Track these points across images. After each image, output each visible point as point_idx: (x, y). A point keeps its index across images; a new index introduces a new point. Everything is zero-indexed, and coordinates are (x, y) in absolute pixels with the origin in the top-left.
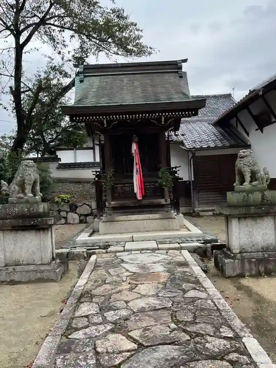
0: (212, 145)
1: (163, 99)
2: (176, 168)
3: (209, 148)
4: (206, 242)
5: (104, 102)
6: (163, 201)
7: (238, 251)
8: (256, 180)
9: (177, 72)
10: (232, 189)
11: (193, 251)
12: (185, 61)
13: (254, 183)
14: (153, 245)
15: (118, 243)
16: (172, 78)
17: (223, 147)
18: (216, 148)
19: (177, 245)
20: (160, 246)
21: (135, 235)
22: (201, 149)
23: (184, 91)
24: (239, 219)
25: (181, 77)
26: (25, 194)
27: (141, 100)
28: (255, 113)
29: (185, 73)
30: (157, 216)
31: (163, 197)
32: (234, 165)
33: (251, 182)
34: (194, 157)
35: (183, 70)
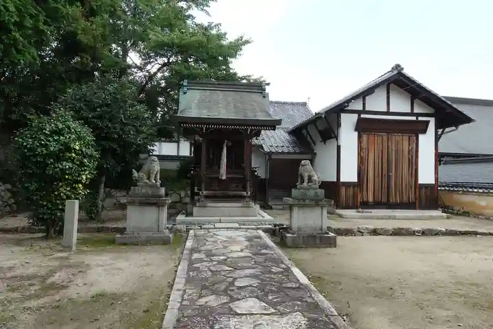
0: (286, 150)
1: (251, 116)
2: (256, 168)
3: (283, 153)
4: (275, 225)
5: (204, 114)
6: (245, 193)
7: (296, 230)
8: (311, 182)
9: (261, 93)
10: (295, 187)
11: (266, 231)
12: (268, 84)
13: (310, 184)
14: (237, 225)
15: (209, 223)
16: (257, 97)
17: (295, 153)
18: (289, 153)
19: (254, 227)
20: (242, 227)
21: (222, 218)
22: (277, 153)
23: (267, 110)
24: (299, 207)
25: (264, 97)
26: (150, 181)
27: (233, 115)
28: (320, 128)
29: (268, 94)
30: (240, 205)
31: (245, 190)
32: (298, 170)
33: (309, 182)
34: (270, 159)
35: (266, 91)
